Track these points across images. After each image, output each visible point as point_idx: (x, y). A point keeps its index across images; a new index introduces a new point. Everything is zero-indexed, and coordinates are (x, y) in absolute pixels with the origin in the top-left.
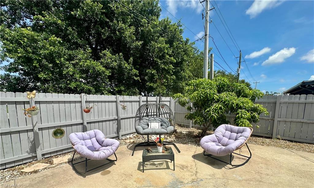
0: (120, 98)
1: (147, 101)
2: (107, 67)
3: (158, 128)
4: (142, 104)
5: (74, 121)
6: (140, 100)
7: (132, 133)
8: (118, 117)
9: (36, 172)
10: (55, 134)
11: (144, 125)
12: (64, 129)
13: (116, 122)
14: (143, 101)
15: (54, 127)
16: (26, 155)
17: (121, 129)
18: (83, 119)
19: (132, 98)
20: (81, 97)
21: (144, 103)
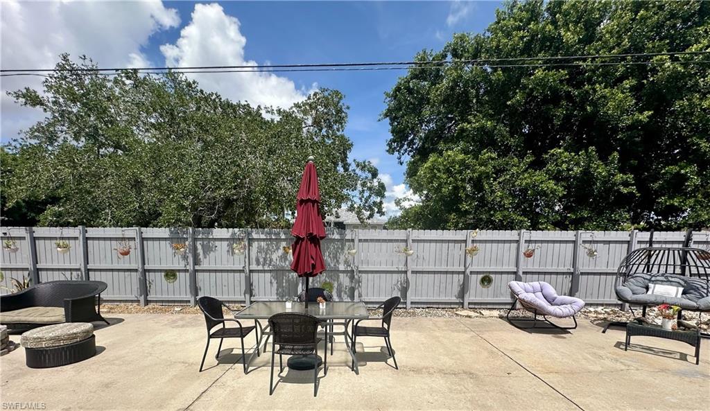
0: (585, 235)
1: (651, 242)
2: (557, 177)
3: (674, 296)
4: (636, 247)
5: (505, 269)
6: (632, 239)
7: (602, 305)
8: (575, 270)
9: (470, 317)
10: (483, 280)
11: (636, 287)
12: (492, 276)
13: (569, 278)
14: (639, 242)
15: (483, 272)
16: (454, 299)
17: (578, 291)
18: (517, 265)
19: (612, 236)
20: (519, 235)
21: (643, 246)
